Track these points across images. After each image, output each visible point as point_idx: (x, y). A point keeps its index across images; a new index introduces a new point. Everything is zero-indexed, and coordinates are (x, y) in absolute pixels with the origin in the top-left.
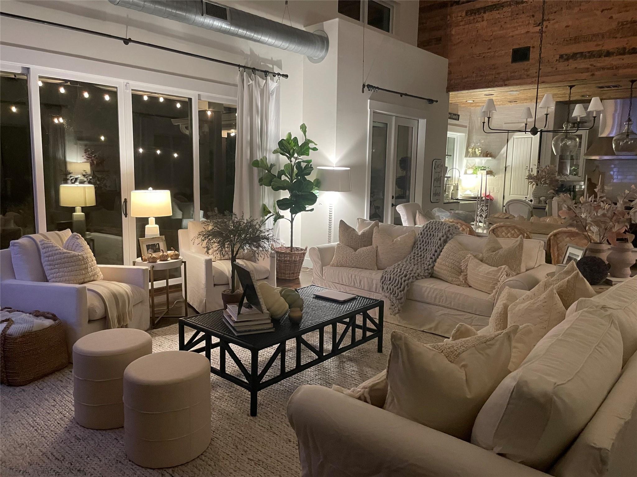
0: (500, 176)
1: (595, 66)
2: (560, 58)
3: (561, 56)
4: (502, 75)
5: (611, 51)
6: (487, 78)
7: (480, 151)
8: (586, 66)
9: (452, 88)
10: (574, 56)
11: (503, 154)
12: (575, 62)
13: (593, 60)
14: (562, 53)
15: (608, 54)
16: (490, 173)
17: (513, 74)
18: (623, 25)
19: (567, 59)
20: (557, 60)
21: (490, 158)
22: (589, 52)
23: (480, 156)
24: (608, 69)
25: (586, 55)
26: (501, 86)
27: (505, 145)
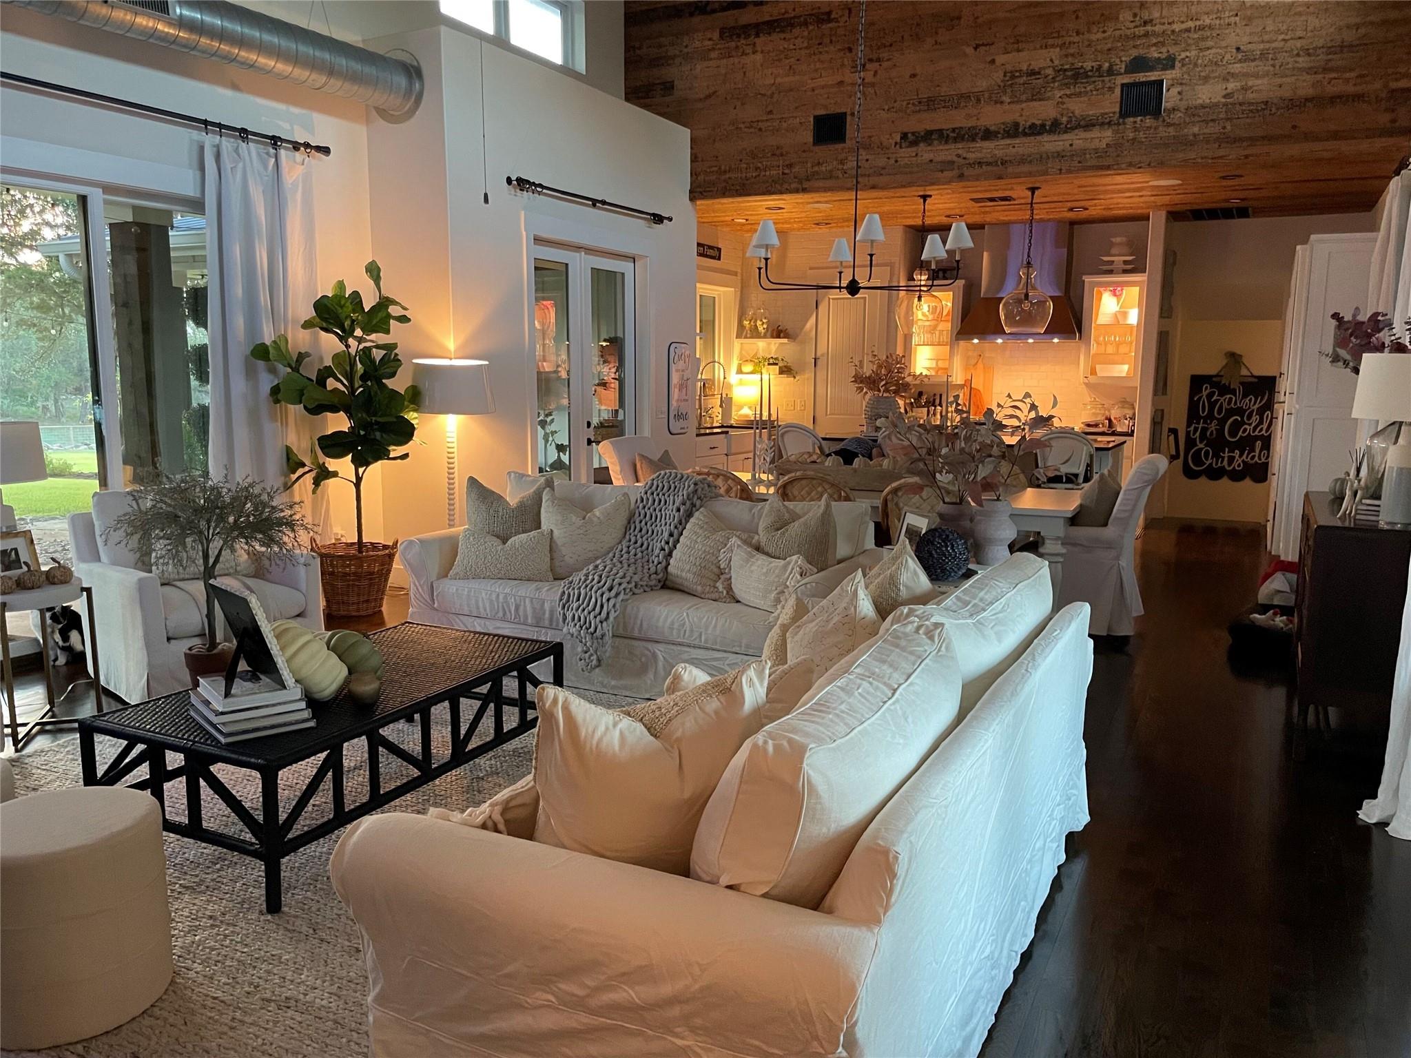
0: (806, 376)
1: (965, 158)
2: (901, 138)
3: (904, 136)
4: (796, 169)
5: (993, 128)
6: (768, 173)
7: (765, 326)
8: (949, 158)
9: (701, 193)
10: (927, 137)
11: (811, 330)
12: (929, 148)
13: (960, 145)
14: (906, 130)
15: (988, 135)
16: (786, 370)
17: (816, 169)
18: (1013, 77)
19: (914, 143)
20: (896, 143)
21: (785, 341)
22: (953, 130)
23: (765, 337)
24: (989, 164)
25: (948, 135)
26: (797, 191)
27: (812, 314)
